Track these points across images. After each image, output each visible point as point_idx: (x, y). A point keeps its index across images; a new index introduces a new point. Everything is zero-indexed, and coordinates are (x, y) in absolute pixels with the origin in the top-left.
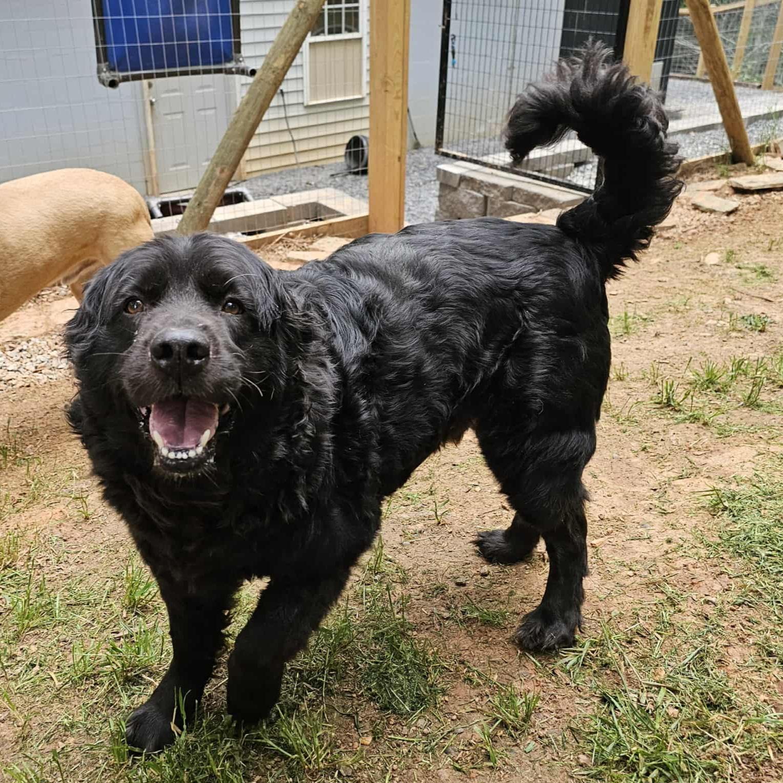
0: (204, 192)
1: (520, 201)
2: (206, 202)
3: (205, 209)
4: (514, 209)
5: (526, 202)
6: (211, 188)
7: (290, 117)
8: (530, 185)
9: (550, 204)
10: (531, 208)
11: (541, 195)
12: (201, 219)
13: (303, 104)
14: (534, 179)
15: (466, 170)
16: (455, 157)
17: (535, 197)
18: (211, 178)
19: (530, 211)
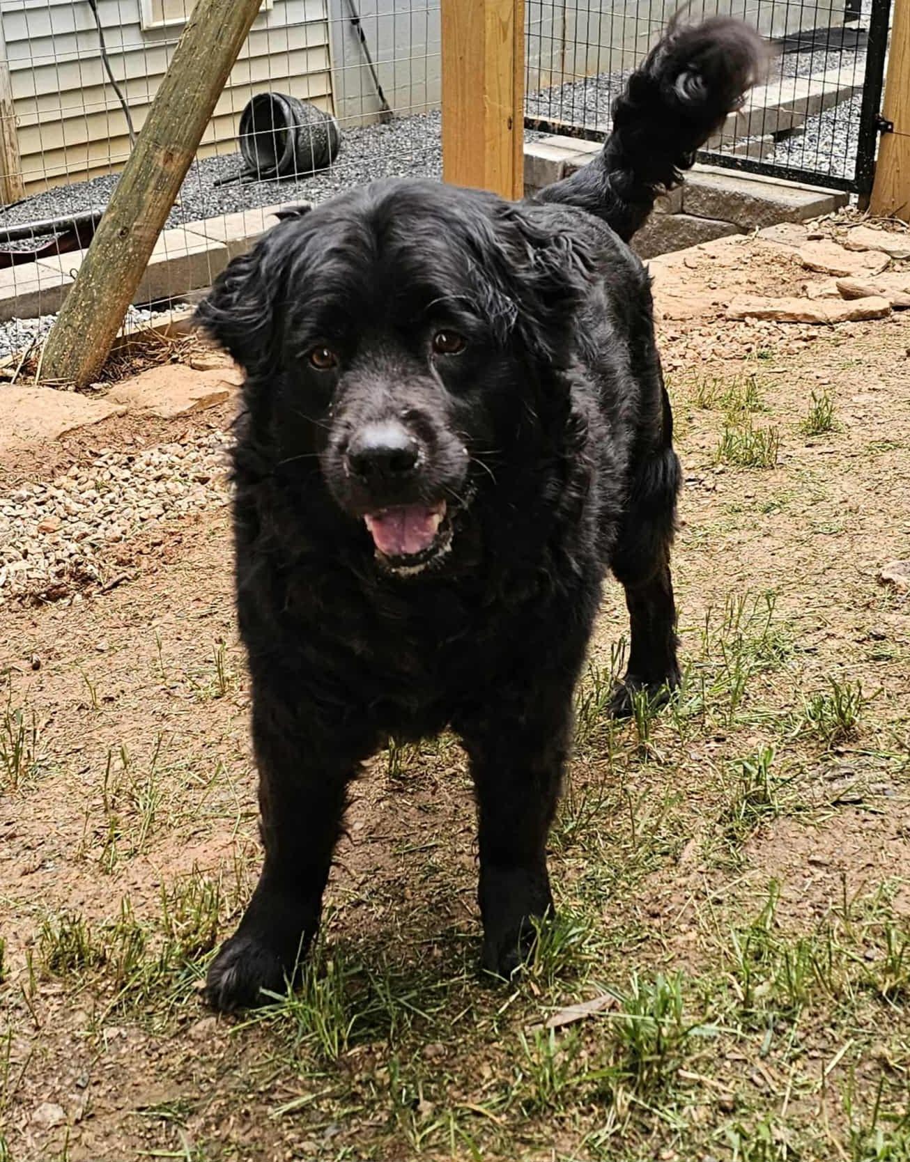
0: (132, 205)
1: (701, 211)
2: (138, 228)
3: (138, 242)
4: (690, 230)
5: (713, 214)
6: (148, 196)
7: (111, 55)
8: (718, 178)
9: (768, 215)
10: (725, 225)
11: (749, 196)
12: (128, 266)
13: (139, 24)
14: (724, 166)
15: (573, 154)
16: (544, 127)
17: (733, 202)
18: (147, 172)
19: (725, 232)
